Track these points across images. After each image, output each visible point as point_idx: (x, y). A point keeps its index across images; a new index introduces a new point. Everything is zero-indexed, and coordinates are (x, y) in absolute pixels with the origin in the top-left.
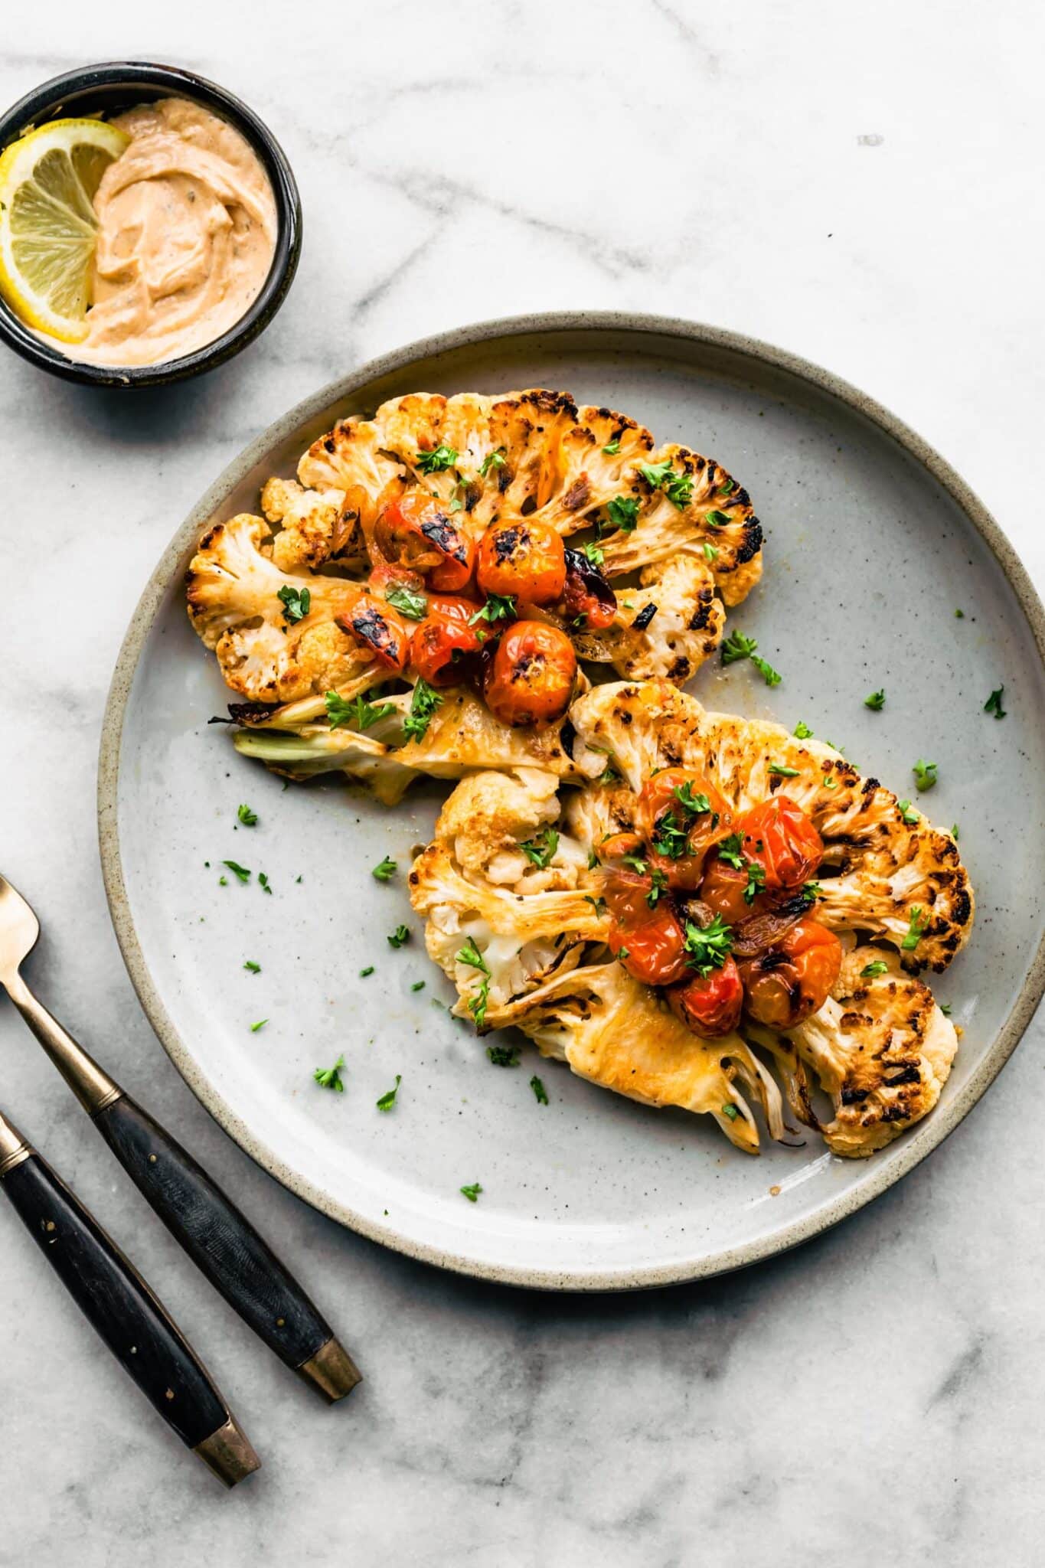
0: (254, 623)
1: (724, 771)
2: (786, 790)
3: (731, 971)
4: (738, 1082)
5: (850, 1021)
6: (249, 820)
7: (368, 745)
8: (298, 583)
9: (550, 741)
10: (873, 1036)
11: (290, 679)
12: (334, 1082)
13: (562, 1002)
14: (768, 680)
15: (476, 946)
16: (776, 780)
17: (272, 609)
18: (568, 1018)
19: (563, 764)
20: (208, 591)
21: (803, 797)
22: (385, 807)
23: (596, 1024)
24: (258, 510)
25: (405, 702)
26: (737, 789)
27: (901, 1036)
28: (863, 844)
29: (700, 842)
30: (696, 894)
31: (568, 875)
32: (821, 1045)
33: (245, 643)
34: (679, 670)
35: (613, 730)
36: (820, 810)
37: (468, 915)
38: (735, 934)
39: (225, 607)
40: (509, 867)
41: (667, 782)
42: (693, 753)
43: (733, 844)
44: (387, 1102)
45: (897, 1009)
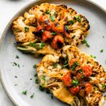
0: (21, 31)
1: (81, 60)
2: (89, 64)
3: (78, 87)
4: (75, 101)
5: (91, 96)
6: (18, 57)
7: (35, 49)
8: (27, 27)
9: (59, 51)
10: (94, 99)
11: (25, 39)
12: (25, 93)
13: (54, 86)
14: (88, 46)
15: (44, 77)
16: (88, 62)
17: (24, 30)
18: (55, 88)
19: (60, 55)
20: (15, 26)
21: (91, 65)
22: (36, 58)
23: (58, 90)
24: (23, 16)
25: (40, 44)
26: (83, 62)
27: (98, 99)
28: (98, 73)
29: (77, 69)
30: (75, 76)
31: (58, 69)
32: (87, 98)
33: (19, 34)
34: (77, 44)
35: (68, 52)
36: (93, 68)
37: (44, 73)
38: (79, 82)
39: (17, 29)
40: (51, 67)
41: (74, 60)
42: (78, 57)
43: (81, 70)
44: (32, 97)
45: (98, 95)
